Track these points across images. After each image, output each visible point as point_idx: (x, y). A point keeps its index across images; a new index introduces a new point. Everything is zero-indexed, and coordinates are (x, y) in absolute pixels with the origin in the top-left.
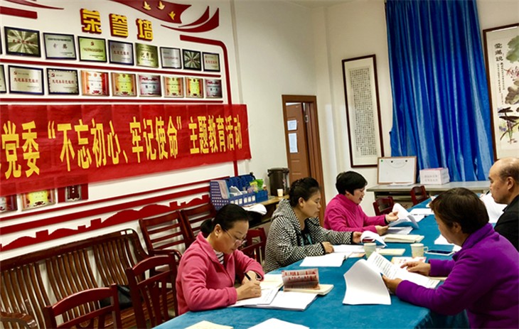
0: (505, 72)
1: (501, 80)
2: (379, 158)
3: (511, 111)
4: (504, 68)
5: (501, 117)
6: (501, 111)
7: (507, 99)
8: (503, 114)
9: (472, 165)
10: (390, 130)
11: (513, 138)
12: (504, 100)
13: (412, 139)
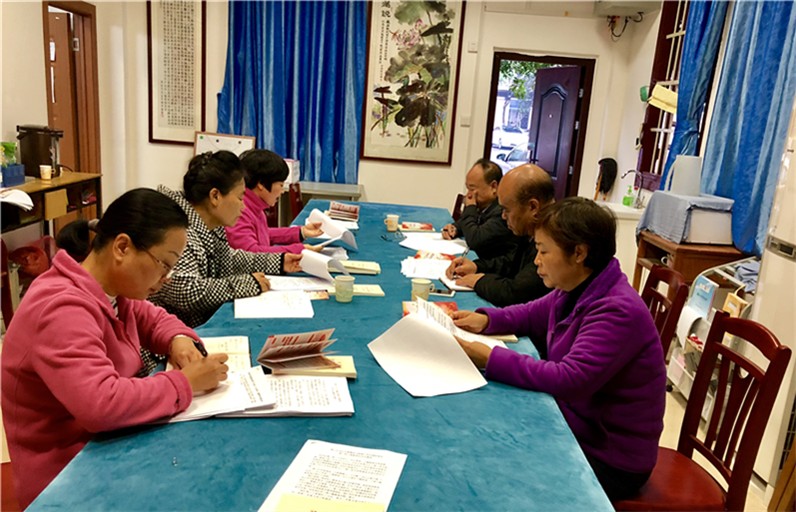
0: (391, 35)
1: (384, 45)
2: (197, 133)
3: (389, 92)
4: (390, 28)
5: (376, 98)
6: (377, 90)
7: (387, 74)
8: (379, 95)
9: (331, 161)
10: (219, 90)
11: (387, 129)
12: (384, 75)
13: (251, 111)
